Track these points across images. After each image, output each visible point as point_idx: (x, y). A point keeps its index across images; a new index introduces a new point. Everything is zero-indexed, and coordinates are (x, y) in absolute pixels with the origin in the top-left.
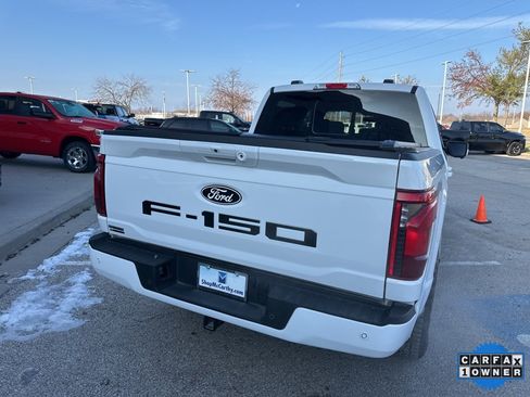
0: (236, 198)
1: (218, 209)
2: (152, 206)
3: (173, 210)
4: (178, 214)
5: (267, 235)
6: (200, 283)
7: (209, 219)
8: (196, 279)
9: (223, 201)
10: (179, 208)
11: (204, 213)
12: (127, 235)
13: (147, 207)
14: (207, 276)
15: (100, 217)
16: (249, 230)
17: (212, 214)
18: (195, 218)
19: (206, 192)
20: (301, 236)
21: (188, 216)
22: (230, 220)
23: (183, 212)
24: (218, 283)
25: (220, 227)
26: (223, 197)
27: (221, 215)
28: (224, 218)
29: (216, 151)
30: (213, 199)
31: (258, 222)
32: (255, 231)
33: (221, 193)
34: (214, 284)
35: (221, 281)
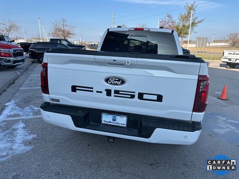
0: (123, 82)
1: (113, 88)
2: (77, 88)
3: (89, 89)
4: (92, 91)
5: (138, 98)
6: (103, 122)
7: (109, 93)
8: (101, 121)
9: (116, 84)
10: (92, 88)
11: (106, 90)
12: (61, 103)
13: (74, 89)
14: (106, 119)
15: (44, 94)
16: (130, 96)
17: (111, 90)
18: (101, 92)
19: (107, 80)
20: (155, 98)
21: (97, 92)
22: (120, 92)
23: (95, 90)
24: (112, 121)
25: (115, 96)
26: (116, 82)
27: (115, 91)
28: (116, 92)
29: (115, 60)
30: (111, 83)
31: (134, 93)
32: (133, 97)
33: (115, 80)
34: (110, 122)
35: (113, 120)
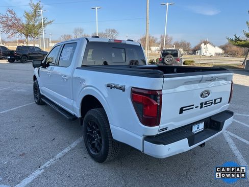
2: (184, 109)
4: (193, 108)
5: (214, 104)
9: (206, 97)
10: (193, 105)
11: (201, 104)
12: (168, 130)
13: (181, 111)
18: (198, 107)
19: (202, 95)
21: (196, 107)
25: (204, 107)
26: (206, 95)
27: (205, 102)
30: (204, 97)
31: (213, 100)
33: (206, 93)
34: (196, 131)
35: (198, 128)
